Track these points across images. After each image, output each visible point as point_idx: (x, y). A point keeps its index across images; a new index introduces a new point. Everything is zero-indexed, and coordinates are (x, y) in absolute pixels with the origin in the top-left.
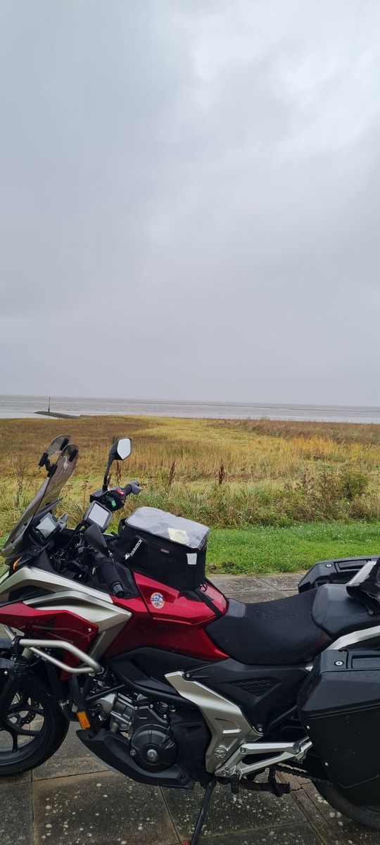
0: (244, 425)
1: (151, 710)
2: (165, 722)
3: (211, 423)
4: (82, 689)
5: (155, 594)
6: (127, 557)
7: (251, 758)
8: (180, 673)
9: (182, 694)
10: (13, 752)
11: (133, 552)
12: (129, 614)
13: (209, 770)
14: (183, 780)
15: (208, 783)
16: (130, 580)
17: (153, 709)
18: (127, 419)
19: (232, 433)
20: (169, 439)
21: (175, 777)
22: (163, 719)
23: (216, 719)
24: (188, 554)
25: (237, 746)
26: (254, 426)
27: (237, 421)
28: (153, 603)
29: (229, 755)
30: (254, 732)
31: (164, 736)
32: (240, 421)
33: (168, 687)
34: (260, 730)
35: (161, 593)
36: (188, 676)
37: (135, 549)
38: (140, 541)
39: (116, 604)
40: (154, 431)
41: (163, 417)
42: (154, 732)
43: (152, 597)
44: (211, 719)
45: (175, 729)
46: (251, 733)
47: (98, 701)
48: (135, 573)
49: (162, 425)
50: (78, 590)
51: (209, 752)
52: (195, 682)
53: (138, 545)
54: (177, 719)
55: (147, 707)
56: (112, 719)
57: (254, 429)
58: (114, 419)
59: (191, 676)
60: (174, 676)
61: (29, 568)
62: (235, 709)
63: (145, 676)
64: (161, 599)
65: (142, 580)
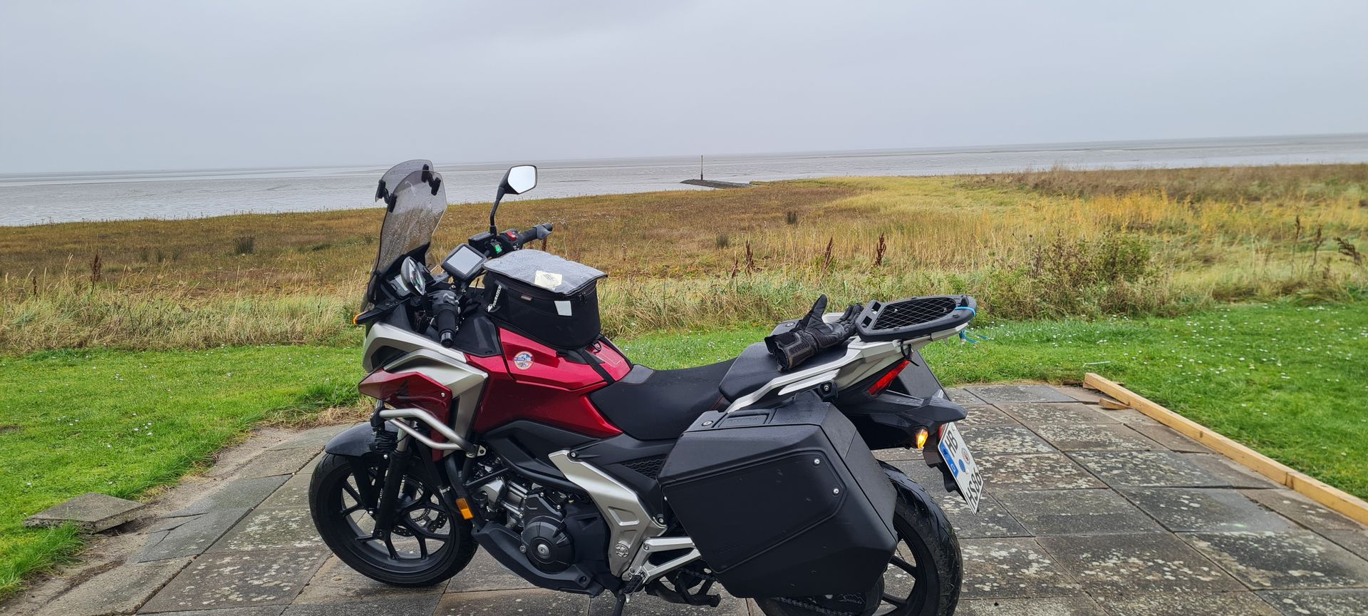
0: (1020, 181)
1: (541, 500)
2: (558, 513)
3: (962, 182)
4: (460, 472)
5: (522, 353)
6: (490, 308)
7: (658, 557)
8: (565, 452)
9: (568, 477)
10: (421, 558)
11: (495, 302)
12: (485, 375)
13: (615, 572)
14: (584, 584)
15: (618, 590)
16: (494, 338)
17: (545, 498)
18: (822, 184)
19: (996, 195)
20: (882, 211)
21: (573, 580)
22: (556, 510)
23: (609, 507)
24: (556, 302)
25: (641, 543)
26: (1037, 181)
27: (1009, 175)
28: (517, 363)
29: (633, 554)
30: (654, 524)
31: (555, 528)
32: (1013, 175)
33: (554, 469)
34: (662, 521)
35: (532, 353)
36: (574, 455)
37: (496, 298)
38: (500, 287)
39: (470, 363)
40: (860, 200)
41: (883, 178)
42: (543, 524)
43: (517, 356)
44: (603, 506)
45: (569, 521)
46: (651, 526)
47: (483, 488)
48: (501, 329)
49: (877, 189)
50: (430, 348)
51: (611, 551)
52: (583, 463)
53: (498, 292)
54: (573, 510)
55: (537, 496)
56: (508, 514)
57: (1036, 186)
58: (802, 185)
59: (577, 455)
60: (560, 457)
61: (380, 324)
62: (630, 496)
63: (530, 458)
64: (529, 359)
65: (508, 337)
